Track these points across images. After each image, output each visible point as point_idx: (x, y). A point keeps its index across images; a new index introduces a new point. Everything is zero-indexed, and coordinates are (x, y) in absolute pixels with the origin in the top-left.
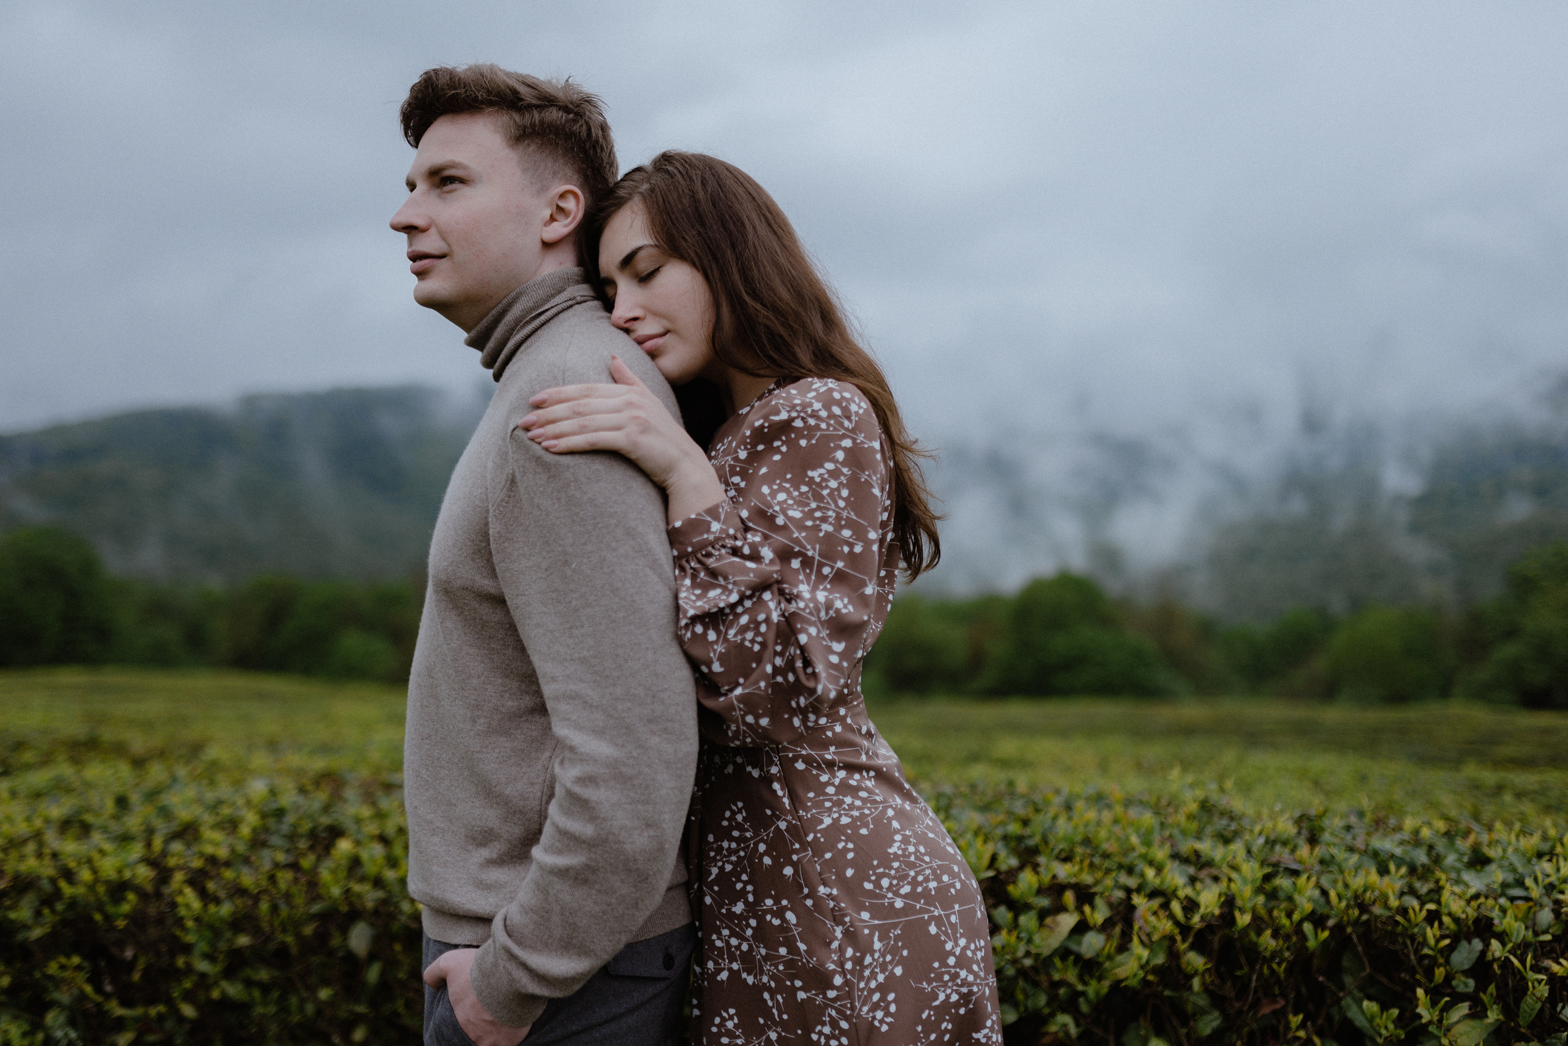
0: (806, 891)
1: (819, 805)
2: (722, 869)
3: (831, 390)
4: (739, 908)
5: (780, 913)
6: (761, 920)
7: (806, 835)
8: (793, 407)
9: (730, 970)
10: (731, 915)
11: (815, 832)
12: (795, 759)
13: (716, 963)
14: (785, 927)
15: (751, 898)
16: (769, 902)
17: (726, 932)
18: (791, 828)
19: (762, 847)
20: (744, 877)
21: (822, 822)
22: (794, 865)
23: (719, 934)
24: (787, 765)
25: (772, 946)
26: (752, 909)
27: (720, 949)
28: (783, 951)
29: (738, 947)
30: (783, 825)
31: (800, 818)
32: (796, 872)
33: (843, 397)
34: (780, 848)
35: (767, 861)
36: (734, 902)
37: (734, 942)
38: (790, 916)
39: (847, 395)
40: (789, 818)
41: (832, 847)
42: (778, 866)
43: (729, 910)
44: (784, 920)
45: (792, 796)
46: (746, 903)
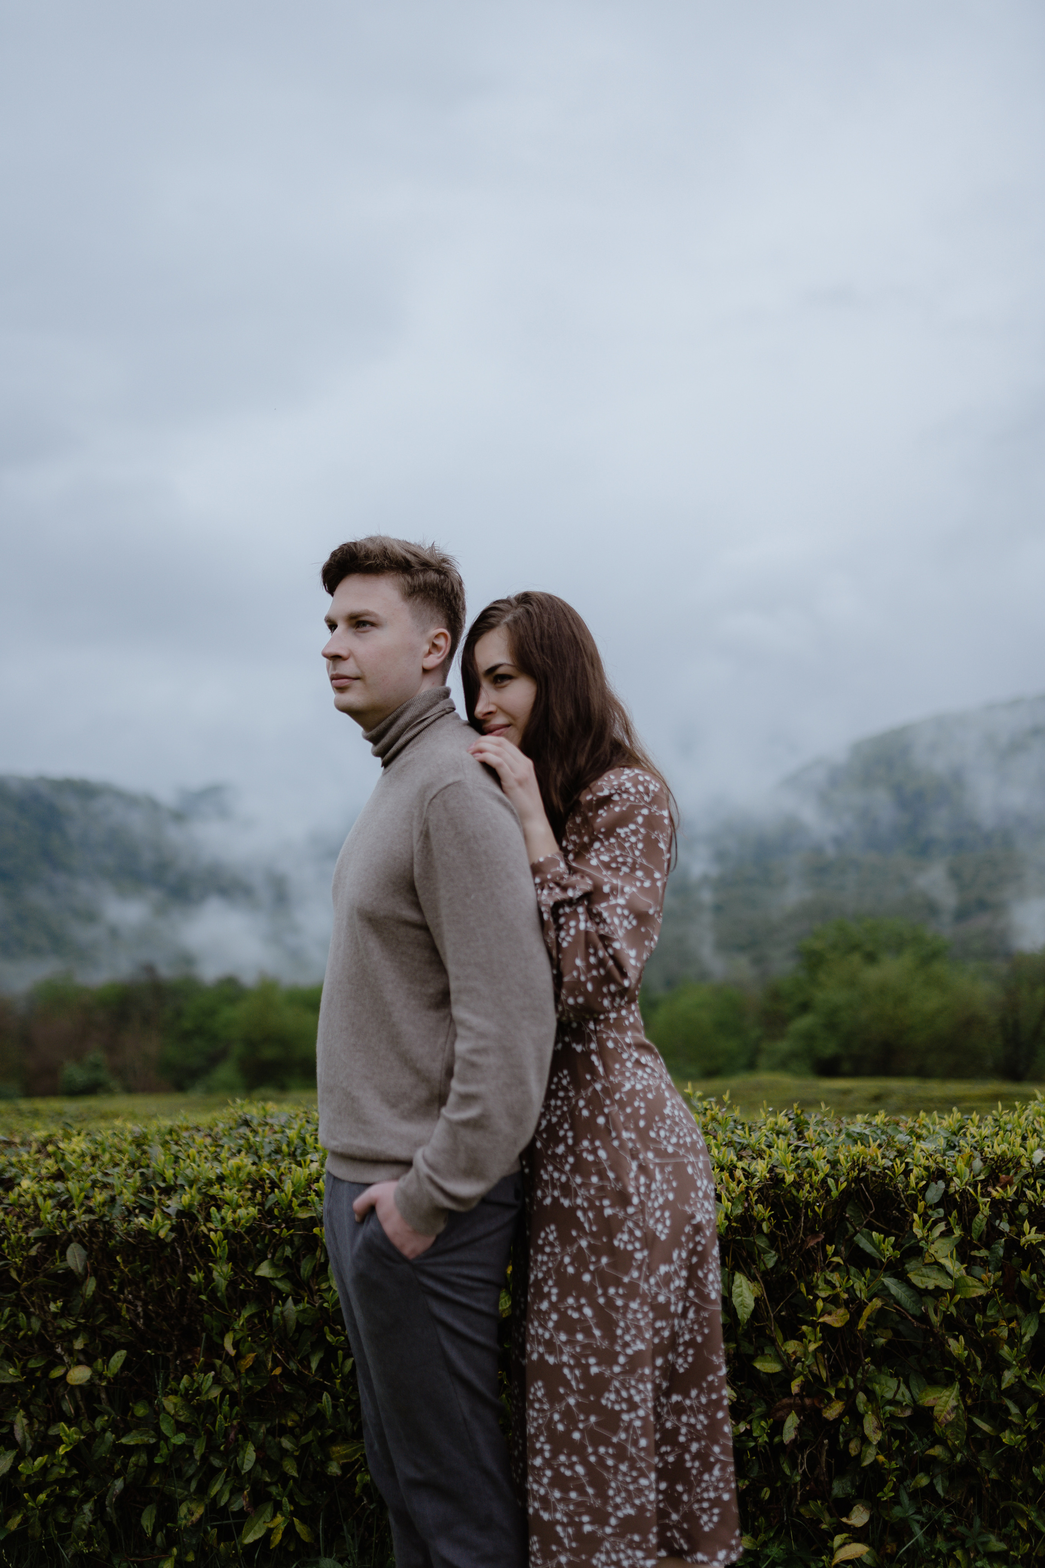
0: (614, 1134)
1: (622, 1074)
2: (549, 1121)
3: (638, 775)
4: (561, 1149)
5: (594, 1151)
6: (578, 1158)
7: (614, 1093)
8: (612, 787)
9: (553, 1197)
10: (555, 1155)
11: (621, 1092)
12: (608, 1039)
13: (543, 1192)
14: (598, 1162)
15: (570, 1142)
16: (586, 1143)
17: (550, 1168)
18: (605, 1089)
19: (581, 1103)
20: (566, 1126)
21: (624, 1086)
22: (607, 1116)
23: (546, 1171)
24: (601, 1043)
25: (586, 1176)
26: (570, 1150)
27: (546, 1182)
28: (595, 1179)
29: (559, 1179)
30: (598, 1087)
31: (611, 1082)
32: (607, 1122)
33: (645, 780)
34: (596, 1104)
35: (585, 1113)
36: (557, 1145)
37: (556, 1175)
38: (602, 1154)
39: (648, 778)
40: (603, 1081)
41: (631, 1104)
42: (593, 1117)
43: (553, 1152)
44: (596, 1156)
45: (605, 1066)
46: (567, 1145)
